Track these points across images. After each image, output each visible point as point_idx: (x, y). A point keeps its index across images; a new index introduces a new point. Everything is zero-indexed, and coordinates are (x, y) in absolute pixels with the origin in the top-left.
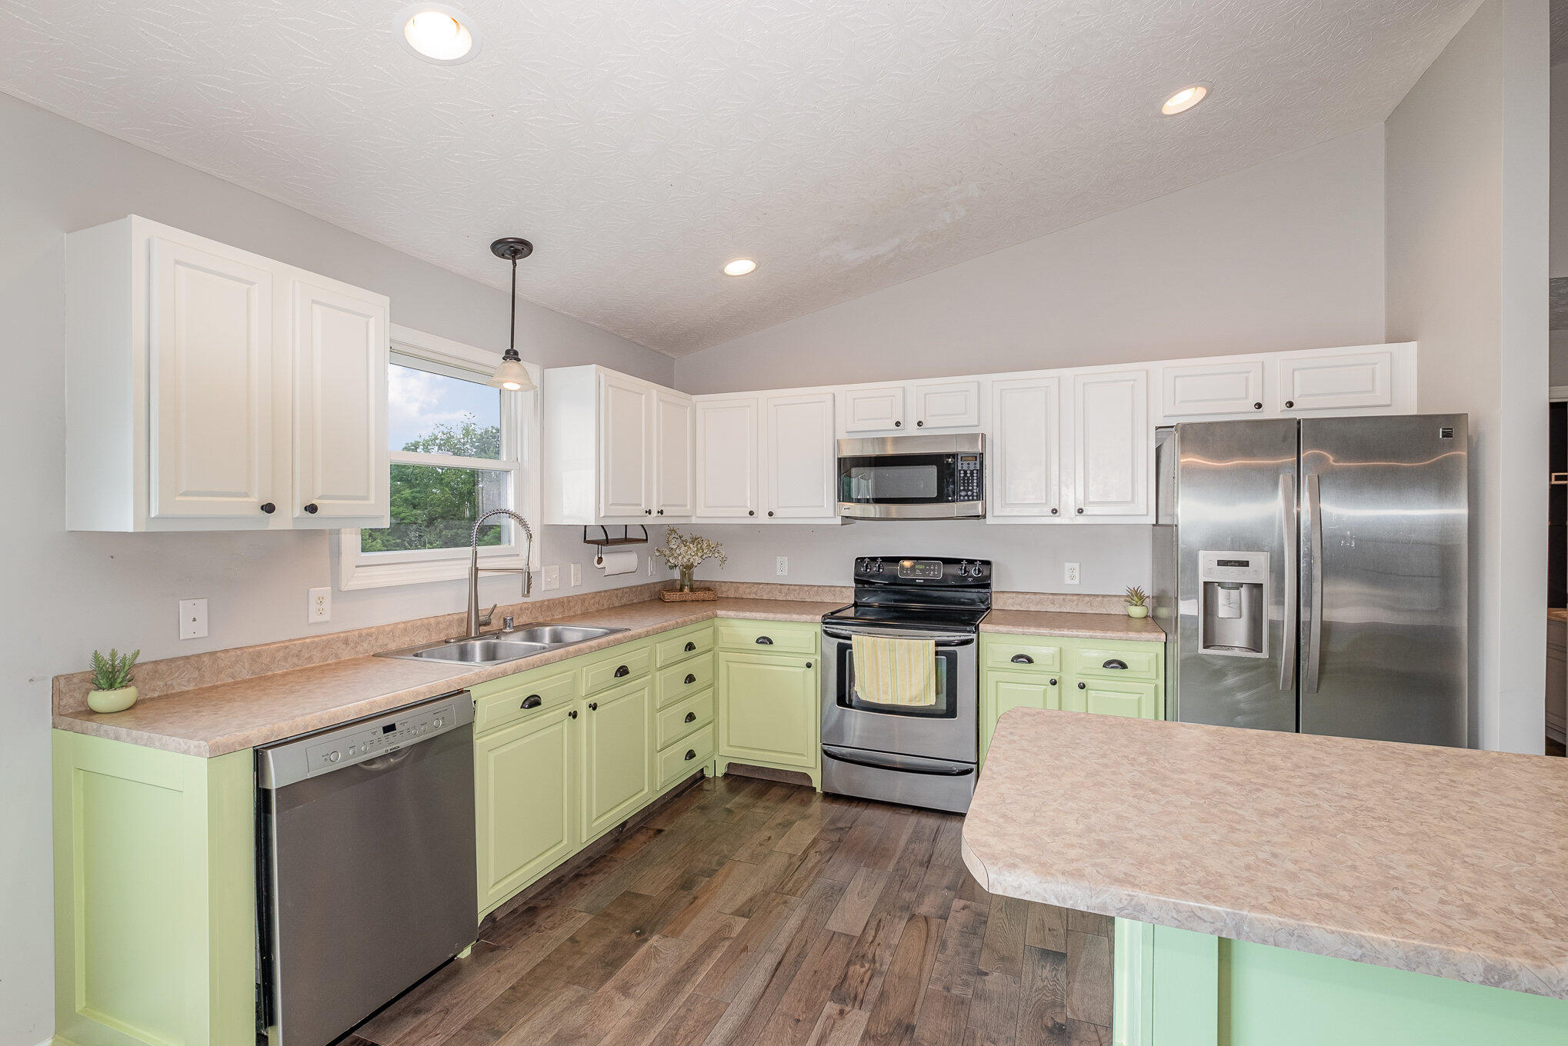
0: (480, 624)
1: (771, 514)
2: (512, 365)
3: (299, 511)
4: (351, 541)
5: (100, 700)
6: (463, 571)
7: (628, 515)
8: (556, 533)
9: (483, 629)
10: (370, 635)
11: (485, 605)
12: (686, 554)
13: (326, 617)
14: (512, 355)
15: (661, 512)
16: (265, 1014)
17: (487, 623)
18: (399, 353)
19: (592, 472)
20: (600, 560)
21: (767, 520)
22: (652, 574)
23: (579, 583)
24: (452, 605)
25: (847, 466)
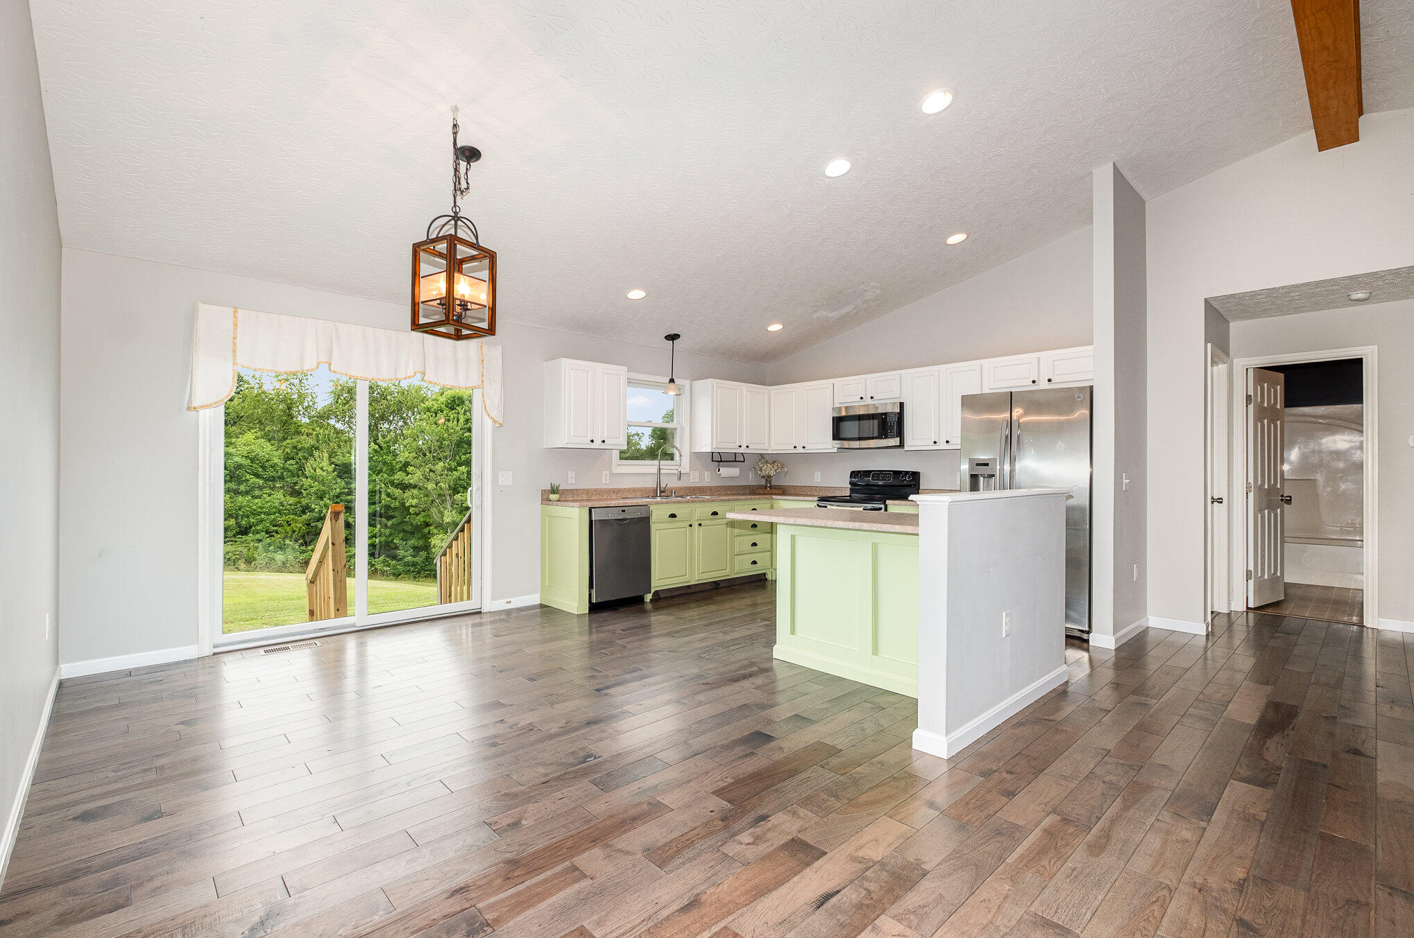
0: (661, 492)
1: (804, 447)
2: (672, 384)
3: (600, 442)
4: (616, 454)
5: (553, 497)
6: (655, 470)
7: (729, 447)
8: (697, 456)
9: (663, 494)
10: (621, 490)
11: (663, 485)
12: (768, 470)
13: (608, 482)
14: (672, 381)
15: (748, 447)
16: (591, 586)
17: (664, 492)
18: (630, 382)
19: (710, 427)
20: (719, 470)
21: (802, 451)
22: (751, 480)
23: (709, 480)
24: (651, 483)
25: (838, 422)
